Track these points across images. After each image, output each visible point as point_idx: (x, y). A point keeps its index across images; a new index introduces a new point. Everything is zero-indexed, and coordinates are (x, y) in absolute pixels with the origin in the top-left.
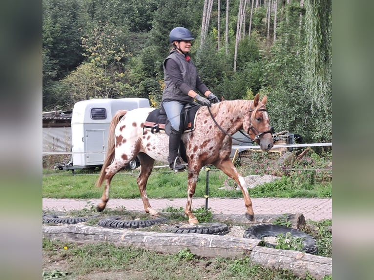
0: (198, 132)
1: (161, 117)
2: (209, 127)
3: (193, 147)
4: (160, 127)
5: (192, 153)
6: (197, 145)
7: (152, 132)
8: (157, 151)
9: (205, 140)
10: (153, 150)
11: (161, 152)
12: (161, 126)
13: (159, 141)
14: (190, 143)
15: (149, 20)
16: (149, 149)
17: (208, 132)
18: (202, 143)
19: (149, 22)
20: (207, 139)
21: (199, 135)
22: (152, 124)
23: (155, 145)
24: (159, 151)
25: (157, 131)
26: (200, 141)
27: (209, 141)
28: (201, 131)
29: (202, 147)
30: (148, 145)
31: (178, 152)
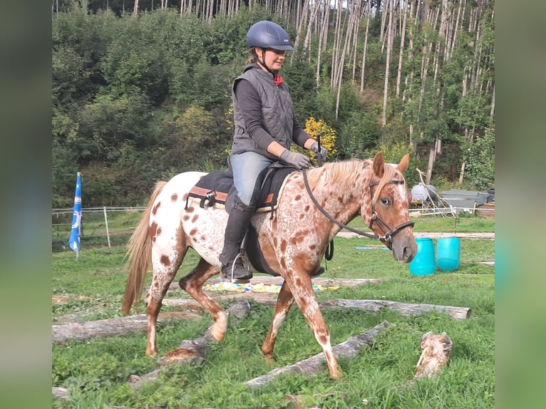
0: (284, 214)
2: (305, 208)
3: (279, 243)
4: (217, 198)
5: (281, 254)
6: (284, 238)
7: (202, 205)
8: (208, 243)
9: (298, 231)
10: (202, 242)
11: (215, 247)
12: (220, 196)
13: (213, 224)
14: (275, 236)
16: (195, 240)
17: (302, 216)
18: (293, 236)
20: (303, 229)
21: (286, 220)
22: (205, 192)
23: (205, 233)
24: (211, 244)
25: (211, 205)
26: (288, 231)
27: (306, 232)
28: (290, 213)
29: (294, 241)
30: (193, 232)
31: (242, 246)
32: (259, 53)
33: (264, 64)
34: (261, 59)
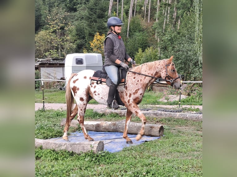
0: (130, 84)
1: (103, 75)
2: (137, 81)
3: (128, 95)
4: (102, 81)
5: (129, 98)
6: (131, 93)
7: (97, 83)
8: (101, 96)
9: (136, 89)
10: (98, 96)
11: (103, 97)
12: (103, 80)
13: (102, 89)
14: (126, 92)
15: (75, 5)
16: (96, 95)
17: (137, 84)
18: (134, 92)
19: (75, 7)
20: (137, 88)
21: (131, 86)
22: (97, 79)
23: (99, 92)
24: (102, 96)
25: (101, 83)
26: (132, 90)
27: (139, 89)
28: (132, 84)
29: (134, 94)
30: (95, 92)
31: (114, 98)
32: (113, 28)
33: (115, 32)
34: (114, 30)
